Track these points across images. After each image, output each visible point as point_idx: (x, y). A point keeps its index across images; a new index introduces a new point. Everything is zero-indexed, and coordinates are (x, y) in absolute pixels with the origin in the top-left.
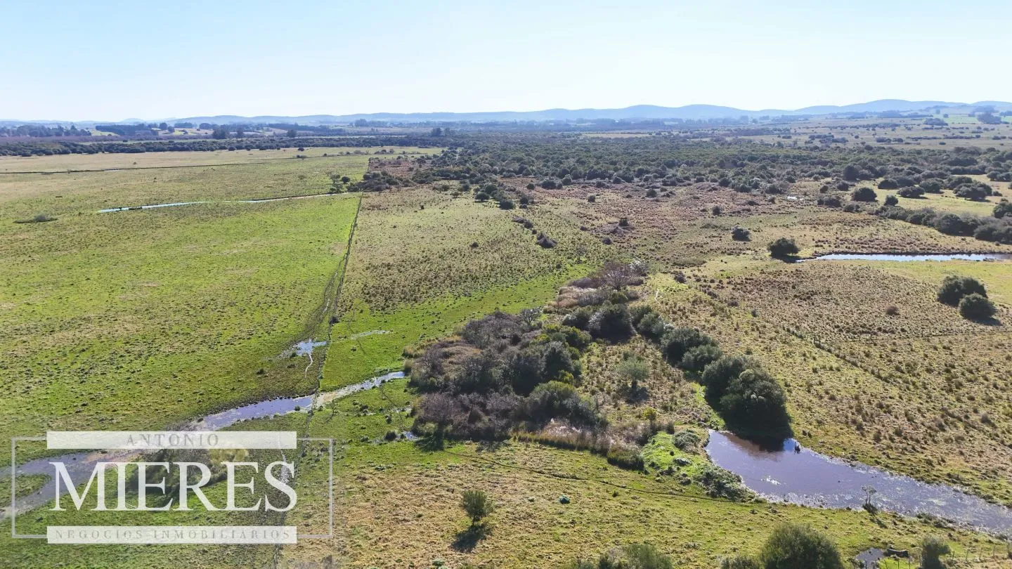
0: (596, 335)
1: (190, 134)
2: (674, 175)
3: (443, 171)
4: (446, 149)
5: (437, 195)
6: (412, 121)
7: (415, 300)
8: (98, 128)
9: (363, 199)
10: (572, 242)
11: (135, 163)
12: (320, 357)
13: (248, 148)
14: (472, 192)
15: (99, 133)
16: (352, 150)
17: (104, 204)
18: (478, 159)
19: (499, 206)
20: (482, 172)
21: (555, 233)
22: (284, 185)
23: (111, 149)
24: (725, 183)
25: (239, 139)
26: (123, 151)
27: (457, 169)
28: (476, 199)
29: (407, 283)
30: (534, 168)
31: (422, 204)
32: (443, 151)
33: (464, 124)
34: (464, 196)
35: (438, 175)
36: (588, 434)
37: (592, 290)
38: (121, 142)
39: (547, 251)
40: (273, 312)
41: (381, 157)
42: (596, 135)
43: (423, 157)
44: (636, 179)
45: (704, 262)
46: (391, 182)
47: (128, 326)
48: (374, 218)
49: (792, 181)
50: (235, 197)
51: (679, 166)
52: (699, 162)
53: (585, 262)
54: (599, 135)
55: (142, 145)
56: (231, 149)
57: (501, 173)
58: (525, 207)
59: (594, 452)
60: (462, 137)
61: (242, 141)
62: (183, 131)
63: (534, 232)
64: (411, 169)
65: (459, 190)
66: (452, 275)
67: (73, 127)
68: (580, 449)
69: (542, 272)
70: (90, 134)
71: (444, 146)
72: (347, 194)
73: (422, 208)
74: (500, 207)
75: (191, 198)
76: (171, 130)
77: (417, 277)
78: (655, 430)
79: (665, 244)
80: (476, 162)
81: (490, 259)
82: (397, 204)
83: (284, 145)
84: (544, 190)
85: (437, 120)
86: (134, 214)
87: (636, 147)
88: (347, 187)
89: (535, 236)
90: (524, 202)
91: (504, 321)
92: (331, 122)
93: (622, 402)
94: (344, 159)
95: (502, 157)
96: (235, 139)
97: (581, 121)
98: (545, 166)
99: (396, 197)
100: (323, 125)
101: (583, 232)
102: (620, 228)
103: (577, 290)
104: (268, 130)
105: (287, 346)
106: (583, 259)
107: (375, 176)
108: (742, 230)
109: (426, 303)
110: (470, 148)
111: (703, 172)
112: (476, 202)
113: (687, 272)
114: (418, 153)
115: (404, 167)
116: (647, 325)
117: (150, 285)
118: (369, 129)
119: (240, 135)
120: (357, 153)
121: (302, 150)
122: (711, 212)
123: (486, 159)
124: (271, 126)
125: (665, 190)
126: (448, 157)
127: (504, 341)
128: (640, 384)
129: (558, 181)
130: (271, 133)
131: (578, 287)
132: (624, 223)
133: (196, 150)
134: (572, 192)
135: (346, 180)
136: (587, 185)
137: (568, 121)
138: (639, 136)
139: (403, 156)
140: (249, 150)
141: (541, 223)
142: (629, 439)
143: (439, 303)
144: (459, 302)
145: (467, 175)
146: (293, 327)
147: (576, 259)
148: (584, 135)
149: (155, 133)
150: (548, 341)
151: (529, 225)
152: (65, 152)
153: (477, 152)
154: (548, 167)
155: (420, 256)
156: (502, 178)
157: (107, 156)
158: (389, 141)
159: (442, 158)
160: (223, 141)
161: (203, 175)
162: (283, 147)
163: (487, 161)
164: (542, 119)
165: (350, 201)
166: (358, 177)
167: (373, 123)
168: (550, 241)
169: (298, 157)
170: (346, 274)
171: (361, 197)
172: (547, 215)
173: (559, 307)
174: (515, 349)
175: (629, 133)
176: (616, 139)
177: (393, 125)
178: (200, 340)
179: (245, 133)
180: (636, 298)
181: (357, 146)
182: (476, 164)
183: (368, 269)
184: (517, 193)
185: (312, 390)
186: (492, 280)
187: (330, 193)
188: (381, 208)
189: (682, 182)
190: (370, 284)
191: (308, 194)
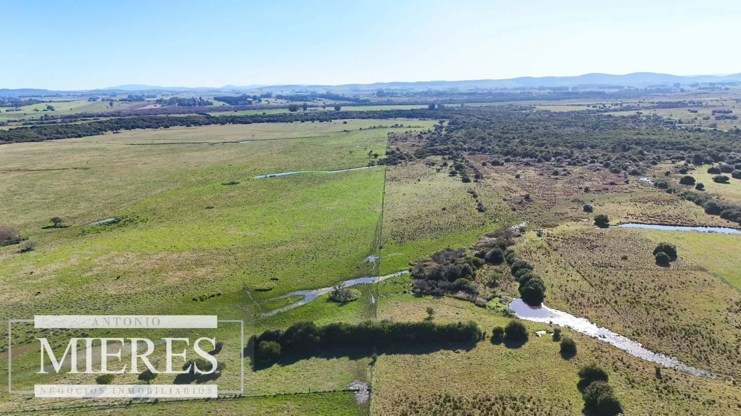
0: (487, 261)
1: (272, 104)
3: (432, 149)
4: (437, 123)
5: (428, 169)
7: (414, 239)
9: (387, 172)
10: (495, 209)
11: (252, 135)
12: (378, 263)
13: (312, 120)
14: (449, 167)
15: (216, 104)
16: (376, 123)
18: (456, 138)
19: (462, 179)
20: (457, 149)
21: (488, 202)
22: (342, 158)
23: (232, 120)
24: (607, 165)
25: (305, 112)
26: (239, 122)
28: (450, 173)
29: (410, 230)
30: (490, 147)
31: (419, 177)
32: (435, 125)
34: (443, 171)
35: (430, 152)
36: (471, 296)
37: (494, 239)
38: (235, 113)
39: (481, 214)
40: (356, 242)
41: (395, 131)
43: (421, 131)
44: (553, 159)
45: (558, 225)
46: (401, 158)
47: (303, 246)
48: (392, 187)
49: (655, 164)
50: (319, 169)
51: (585, 149)
52: (600, 145)
53: (498, 222)
54: (548, 110)
56: (302, 121)
57: (469, 149)
58: (477, 181)
59: (471, 302)
63: (477, 201)
64: (414, 145)
65: (441, 165)
66: (431, 226)
68: (467, 300)
69: (474, 227)
71: (436, 119)
72: (378, 167)
73: (419, 180)
74: (462, 181)
75: (296, 168)
76: (260, 100)
77: (415, 227)
78: (494, 297)
79: (545, 212)
81: (451, 218)
82: (405, 176)
83: (333, 117)
84: (492, 166)
86: (274, 180)
87: (568, 124)
88: (377, 161)
89: (477, 203)
90: (477, 177)
91: (451, 253)
93: (487, 287)
94: (372, 133)
95: (471, 136)
96: (302, 112)
99: (404, 170)
100: (355, 94)
101: (503, 202)
102: (524, 201)
103: (487, 238)
105: (365, 257)
106: (497, 220)
107: (393, 152)
108: (589, 206)
109: (418, 241)
110: (453, 123)
111: (597, 155)
112: (449, 176)
113: (545, 231)
114: (419, 127)
115: (409, 143)
116: (510, 258)
118: (386, 99)
120: (380, 126)
121: (346, 123)
122: (584, 190)
123: (462, 136)
124: (321, 95)
125: (567, 170)
126: (437, 133)
127: (448, 261)
128: (497, 281)
129: (502, 159)
130: (322, 104)
132: (527, 197)
134: (508, 169)
135: (376, 155)
136: (520, 163)
137: (531, 89)
139: (409, 130)
140: (313, 122)
141: (482, 194)
142: (484, 298)
143: (424, 242)
144: (433, 242)
145: (447, 152)
146: (365, 249)
147: (493, 220)
148: (538, 106)
149: (250, 103)
150: (465, 262)
151: (475, 196)
152: (208, 123)
153: (456, 130)
154: (499, 146)
155: (416, 214)
156: (468, 155)
157: (233, 127)
159: (434, 134)
160: (295, 113)
162: (333, 119)
163: (461, 140)
164: (513, 87)
165: (379, 172)
166: (383, 154)
167: (388, 92)
168: (483, 208)
169: (345, 130)
170: (383, 224)
171: (386, 170)
172: (488, 188)
173: (476, 246)
174: (452, 265)
176: (559, 113)
178: (332, 253)
180: (513, 244)
181: (379, 118)
182: (454, 142)
183: (392, 221)
184: (475, 169)
185: (377, 275)
186: (450, 230)
187: (368, 166)
188: (397, 179)
189: (581, 163)
190: (394, 230)
191: (357, 166)
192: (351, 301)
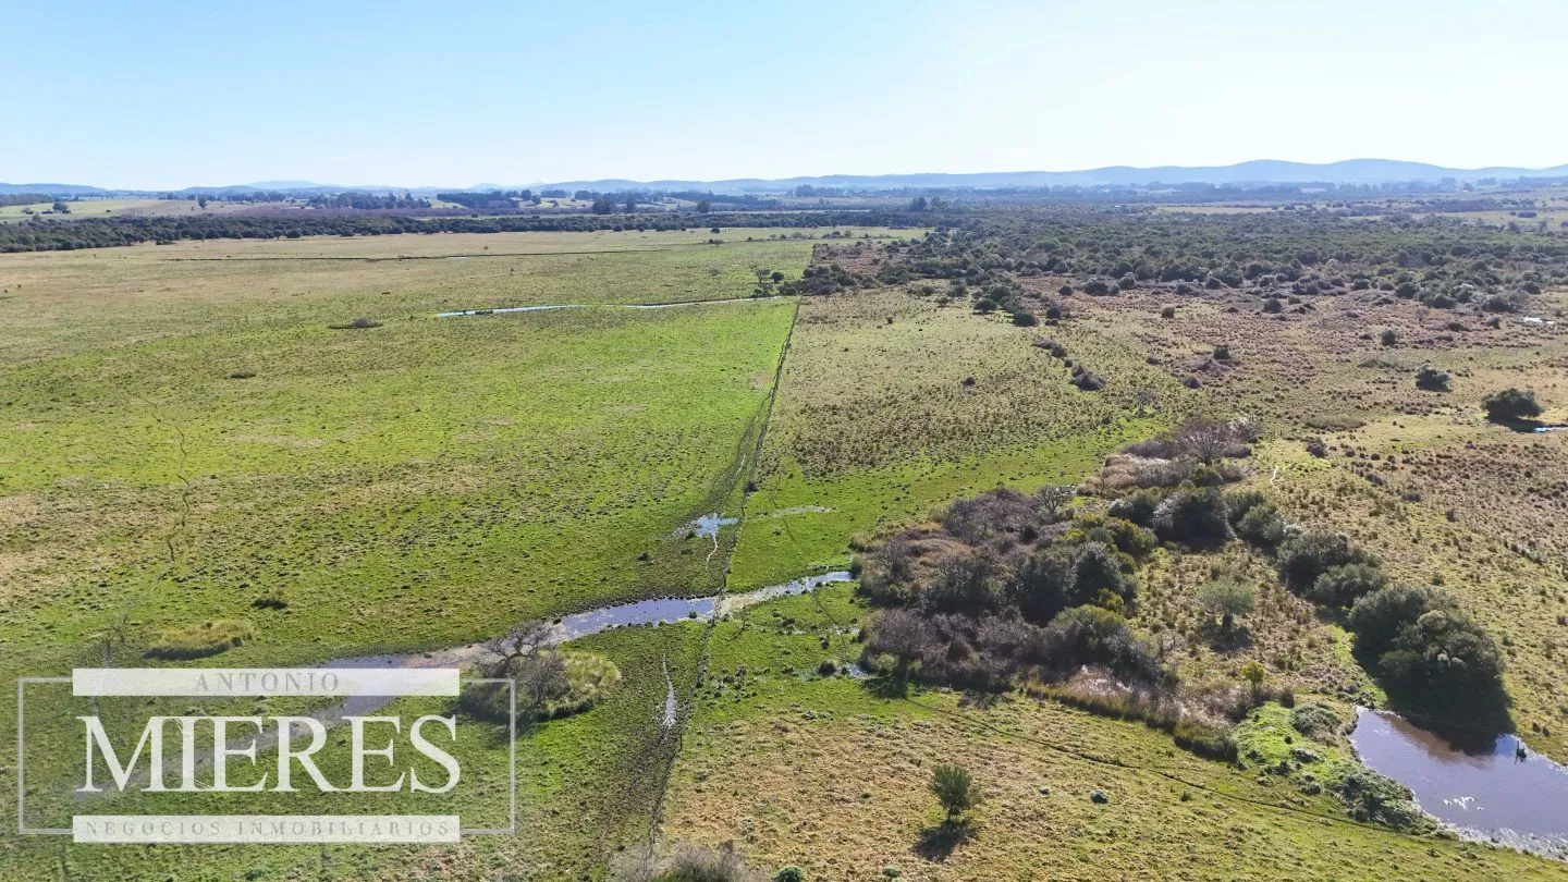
0: (1164, 536)
1: (561, 206)
2: (1314, 277)
3: (925, 264)
4: (931, 231)
5: (913, 302)
6: (883, 187)
7: (871, 463)
8: (443, 197)
9: (801, 306)
10: (1131, 382)
11: (486, 248)
12: (728, 541)
13: (641, 227)
14: (970, 297)
15: (438, 205)
16: (789, 232)
17: (443, 305)
18: (982, 247)
19: (1011, 320)
20: (987, 267)
21: (1102, 366)
22: (689, 283)
23: (456, 227)
24: (1407, 292)
25: (629, 215)
26: (471, 230)
27: (947, 261)
28: (975, 309)
29: (860, 437)
30: (1073, 261)
31: (890, 316)
32: (927, 234)
33: (960, 192)
34: (957, 304)
35: (917, 271)
36: (1144, 695)
37: (1162, 461)
38: (469, 217)
39: (1089, 396)
40: (664, 470)
41: (831, 243)
42: (1180, 210)
43: (895, 243)
44: (1247, 283)
45: (1362, 424)
46: (845, 281)
47: (466, 480)
48: (816, 335)
49: (1534, 290)
50: (620, 300)
51: (1324, 263)
52: (1361, 256)
53: (1152, 416)
54: (1187, 210)
55: (497, 222)
56: (618, 229)
57: (1018, 268)
58: (1054, 323)
59: (1152, 724)
60: (959, 212)
61: (632, 217)
62: (552, 202)
63: (1068, 364)
64: (876, 262)
65: (949, 294)
66: (931, 427)
67: (408, 196)
68: (1130, 718)
69: (1078, 428)
70: (430, 205)
71: (928, 225)
72: (779, 299)
73: (890, 321)
74: (1013, 323)
75: (558, 299)
76: (537, 200)
77: (877, 428)
78: (1260, 698)
79: (1292, 391)
80: (979, 251)
81: (993, 404)
82: (851, 315)
83: (690, 223)
84: (1088, 296)
85: (920, 186)
86: (482, 321)
87: (1248, 228)
88: (779, 288)
89: (1069, 370)
90: (1054, 315)
91: (1012, 505)
92: (759, 190)
93: (1204, 649)
94: (778, 246)
95: (1020, 243)
96: (623, 214)
97: (1158, 186)
98: (1090, 258)
99: (851, 304)
100: (749, 194)
101: (1150, 367)
102: (1214, 361)
103: (1137, 461)
104: (670, 202)
105: (683, 521)
106: (1148, 410)
107: (822, 271)
108: (1434, 372)
109: (889, 469)
110: (970, 229)
111: (1366, 273)
112: (974, 314)
113: (1330, 439)
114: (888, 237)
115: (866, 258)
116: (1255, 524)
117: (498, 422)
118: (815, 200)
119: (630, 208)
120: (797, 236)
121: (717, 231)
122: (1378, 341)
123: (995, 247)
124: (675, 195)
125: (1298, 302)
126: (935, 243)
127: (1009, 536)
128: (1237, 620)
129: (1112, 283)
130: (674, 206)
131: (1138, 455)
132: (1222, 354)
133: (568, 230)
134: (1134, 300)
135: (777, 277)
136: (1160, 290)
137: (1133, 185)
138: (1255, 211)
139: (865, 241)
140: (641, 230)
141: (1080, 349)
142: (1213, 709)
143: (908, 471)
144: (940, 470)
145: (963, 271)
146: (693, 494)
147: (1136, 410)
148: (1160, 209)
149: (515, 204)
150: (1082, 540)
151: (1059, 353)
152: (397, 231)
153: (981, 236)
154: (1097, 261)
155: (882, 396)
156: (1019, 276)
157: (451, 236)
158: (845, 218)
159: (924, 245)
160: (604, 217)
161: (577, 266)
162: (689, 227)
163: (996, 250)
164: (1089, 183)
165: (781, 309)
166: (797, 275)
167: (822, 191)
168: (1093, 379)
169: (711, 242)
170: (771, 419)
171: (799, 304)
172: (1091, 337)
173: (1104, 486)
174: (1028, 550)
175: (1237, 206)
176: (1214, 215)
177: (853, 193)
178: (562, 505)
179: (638, 206)
180: (1237, 479)
181: (796, 225)
182: (978, 253)
183: (803, 412)
184: (1043, 301)
185: (716, 589)
186: (995, 437)
187: (753, 297)
188: (827, 320)
189: (1329, 288)
190: (806, 436)
191: (722, 297)
192: (562, 714)
